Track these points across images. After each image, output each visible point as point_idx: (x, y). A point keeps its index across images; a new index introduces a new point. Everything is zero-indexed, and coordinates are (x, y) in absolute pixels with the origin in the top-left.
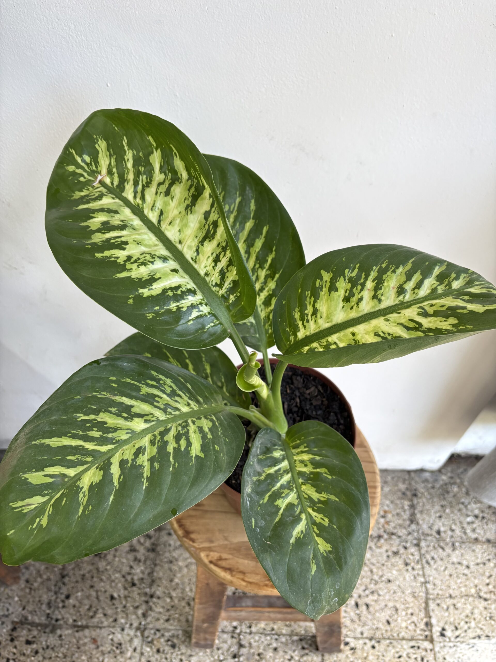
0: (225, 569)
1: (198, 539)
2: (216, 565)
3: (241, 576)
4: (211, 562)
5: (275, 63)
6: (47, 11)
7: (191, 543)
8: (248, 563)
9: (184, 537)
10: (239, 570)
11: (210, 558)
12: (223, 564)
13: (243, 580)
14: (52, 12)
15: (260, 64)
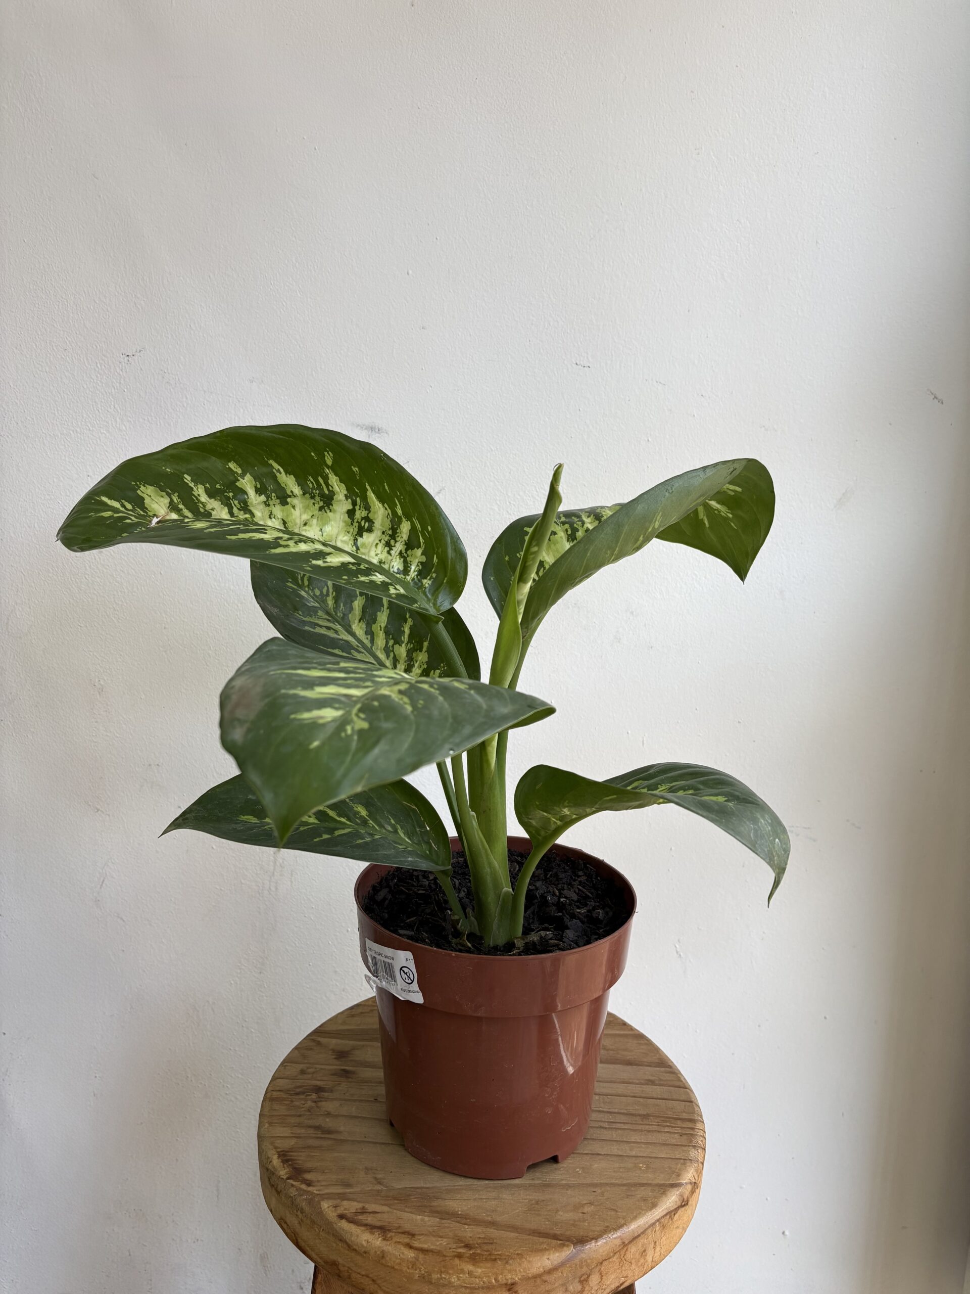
0: (372, 1228)
1: (318, 1181)
2: (351, 1221)
3: (407, 1240)
4: (341, 1217)
7: (304, 1187)
9: (288, 1178)
10: (400, 1231)
11: (340, 1211)
12: (370, 1219)
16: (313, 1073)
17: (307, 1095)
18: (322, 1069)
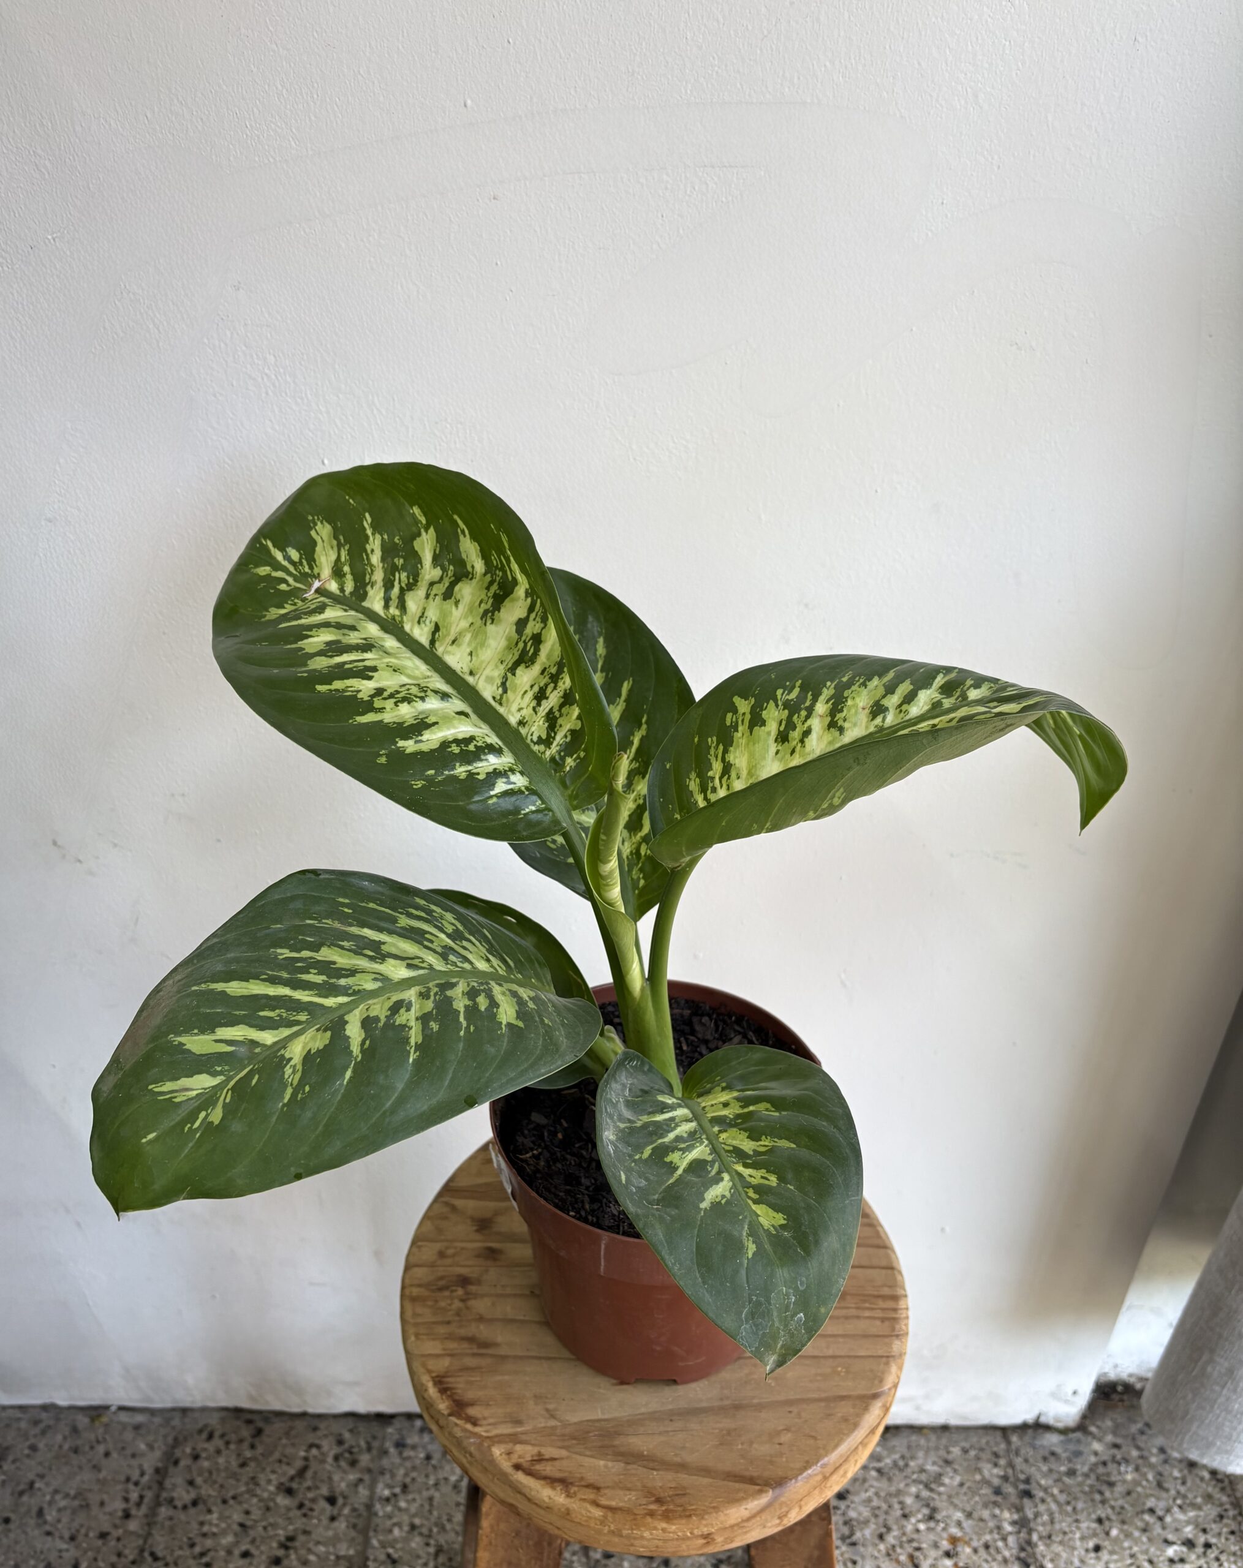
0: (552, 1481)
1: (485, 1418)
2: (529, 1473)
3: (590, 1495)
4: (517, 1467)
5: (635, 417)
6: (228, 333)
7: (469, 1426)
8: (606, 1466)
9: (450, 1415)
10: (583, 1483)
11: (515, 1459)
12: (548, 1469)
13: (596, 1504)
14: (238, 334)
15: (608, 419)
16: (454, 1255)
17: (452, 1291)
18: (462, 1249)
